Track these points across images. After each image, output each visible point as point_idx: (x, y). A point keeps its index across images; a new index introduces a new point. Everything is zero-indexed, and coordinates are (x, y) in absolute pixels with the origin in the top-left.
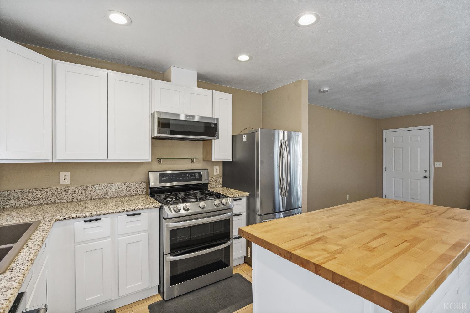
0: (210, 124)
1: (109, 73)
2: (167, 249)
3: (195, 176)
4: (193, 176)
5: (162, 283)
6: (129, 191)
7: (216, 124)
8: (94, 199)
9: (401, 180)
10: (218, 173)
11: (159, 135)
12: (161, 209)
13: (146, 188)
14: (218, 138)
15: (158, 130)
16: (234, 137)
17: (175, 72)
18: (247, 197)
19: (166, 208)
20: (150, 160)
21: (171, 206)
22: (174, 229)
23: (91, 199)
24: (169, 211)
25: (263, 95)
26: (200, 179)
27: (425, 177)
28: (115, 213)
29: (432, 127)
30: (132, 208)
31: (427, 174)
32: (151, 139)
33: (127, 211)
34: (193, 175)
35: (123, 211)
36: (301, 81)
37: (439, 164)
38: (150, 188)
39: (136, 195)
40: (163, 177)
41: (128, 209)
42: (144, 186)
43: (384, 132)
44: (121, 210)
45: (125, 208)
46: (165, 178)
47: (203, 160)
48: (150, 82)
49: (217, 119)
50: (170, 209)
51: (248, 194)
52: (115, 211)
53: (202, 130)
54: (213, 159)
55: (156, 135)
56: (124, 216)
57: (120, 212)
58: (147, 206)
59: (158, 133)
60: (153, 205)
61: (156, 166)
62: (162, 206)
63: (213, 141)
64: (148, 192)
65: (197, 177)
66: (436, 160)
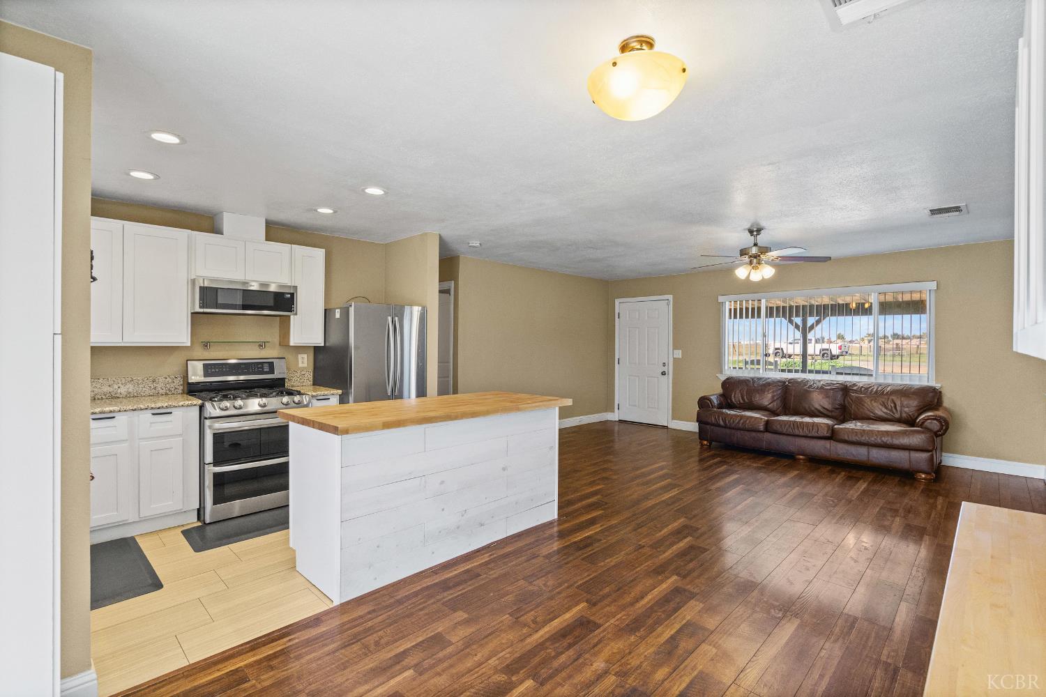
0: (283, 294)
1: (125, 226)
2: (209, 457)
3: (262, 368)
4: (261, 368)
5: (202, 505)
6: (155, 388)
7: (292, 295)
8: (98, 399)
9: (637, 378)
10: (305, 365)
11: (202, 310)
12: (201, 407)
13: (183, 385)
14: (296, 314)
15: (200, 303)
16: (327, 313)
17: (228, 222)
18: (340, 395)
19: (208, 405)
20: (189, 344)
21: (214, 403)
22: (220, 431)
23: (95, 399)
24: (212, 409)
25: (387, 246)
26: (272, 371)
27: (663, 374)
28: (135, 410)
29: (670, 297)
30: (159, 405)
31: (665, 369)
32: (190, 315)
33: (152, 408)
34: (260, 366)
35: (146, 409)
36: (426, 234)
37: (678, 354)
38: (189, 384)
39: (166, 394)
40: (208, 369)
41: (153, 406)
42: (179, 382)
43: (617, 301)
44: (142, 407)
45: (149, 405)
46: (213, 370)
47: (280, 345)
48: (188, 237)
49: (295, 288)
50: (213, 406)
51: (340, 392)
52: (135, 407)
53: (271, 303)
54: (292, 344)
55: (198, 309)
56: (148, 414)
57: (141, 409)
58: (181, 403)
59: (200, 307)
60: (190, 402)
61: (199, 352)
62: (203, 404)
63: (292, 317)
64: (186, 391)
65: (266, 369)
66: (675, 347)
